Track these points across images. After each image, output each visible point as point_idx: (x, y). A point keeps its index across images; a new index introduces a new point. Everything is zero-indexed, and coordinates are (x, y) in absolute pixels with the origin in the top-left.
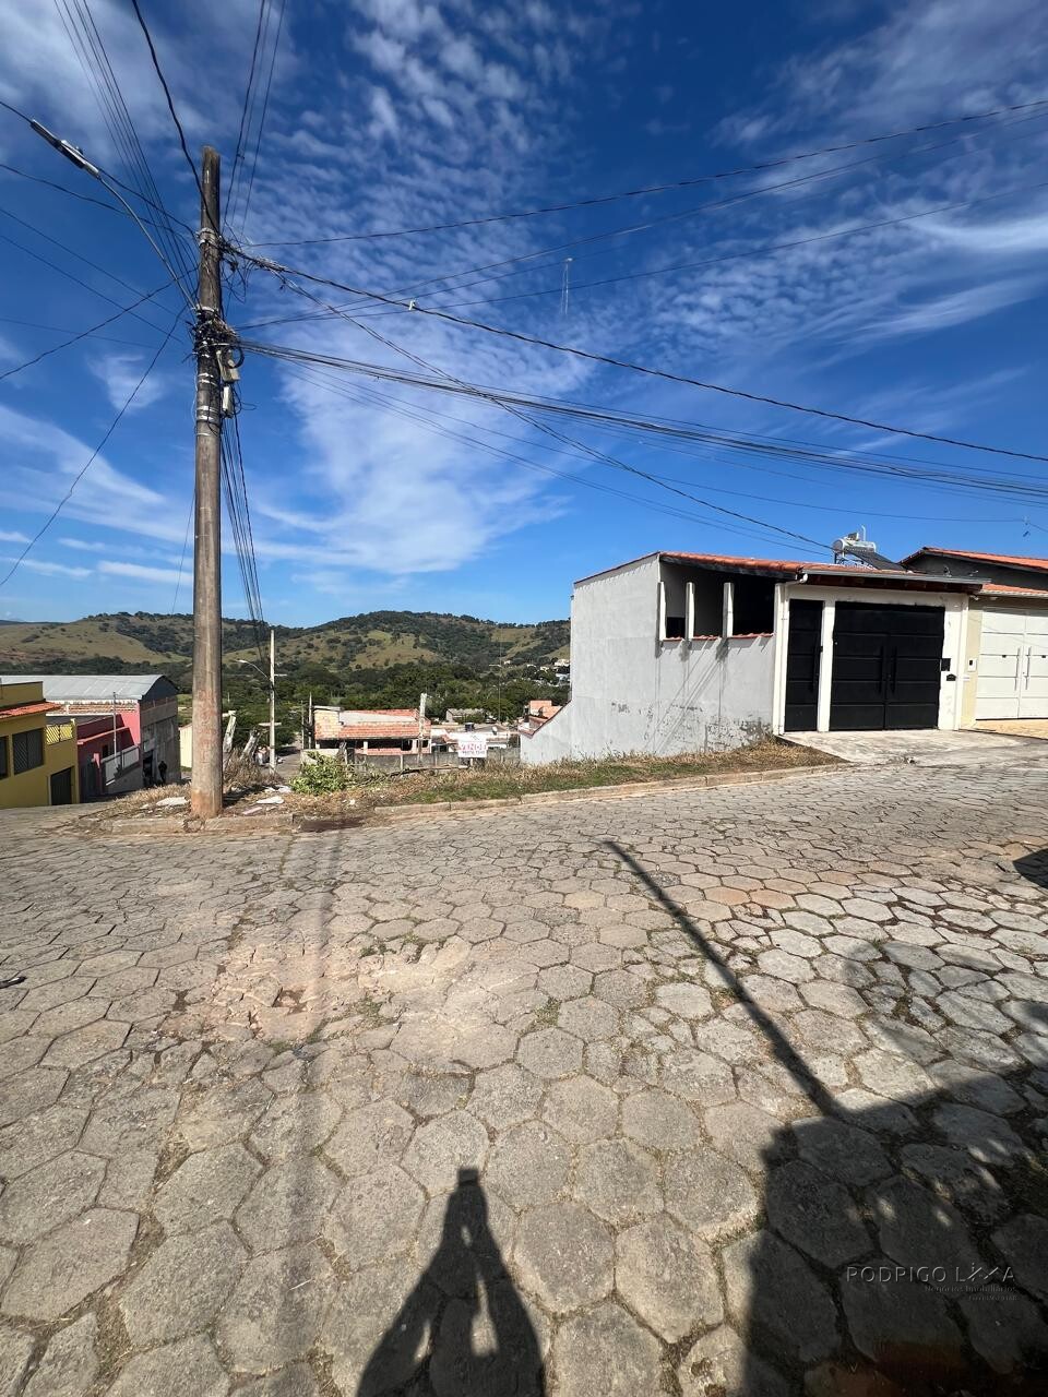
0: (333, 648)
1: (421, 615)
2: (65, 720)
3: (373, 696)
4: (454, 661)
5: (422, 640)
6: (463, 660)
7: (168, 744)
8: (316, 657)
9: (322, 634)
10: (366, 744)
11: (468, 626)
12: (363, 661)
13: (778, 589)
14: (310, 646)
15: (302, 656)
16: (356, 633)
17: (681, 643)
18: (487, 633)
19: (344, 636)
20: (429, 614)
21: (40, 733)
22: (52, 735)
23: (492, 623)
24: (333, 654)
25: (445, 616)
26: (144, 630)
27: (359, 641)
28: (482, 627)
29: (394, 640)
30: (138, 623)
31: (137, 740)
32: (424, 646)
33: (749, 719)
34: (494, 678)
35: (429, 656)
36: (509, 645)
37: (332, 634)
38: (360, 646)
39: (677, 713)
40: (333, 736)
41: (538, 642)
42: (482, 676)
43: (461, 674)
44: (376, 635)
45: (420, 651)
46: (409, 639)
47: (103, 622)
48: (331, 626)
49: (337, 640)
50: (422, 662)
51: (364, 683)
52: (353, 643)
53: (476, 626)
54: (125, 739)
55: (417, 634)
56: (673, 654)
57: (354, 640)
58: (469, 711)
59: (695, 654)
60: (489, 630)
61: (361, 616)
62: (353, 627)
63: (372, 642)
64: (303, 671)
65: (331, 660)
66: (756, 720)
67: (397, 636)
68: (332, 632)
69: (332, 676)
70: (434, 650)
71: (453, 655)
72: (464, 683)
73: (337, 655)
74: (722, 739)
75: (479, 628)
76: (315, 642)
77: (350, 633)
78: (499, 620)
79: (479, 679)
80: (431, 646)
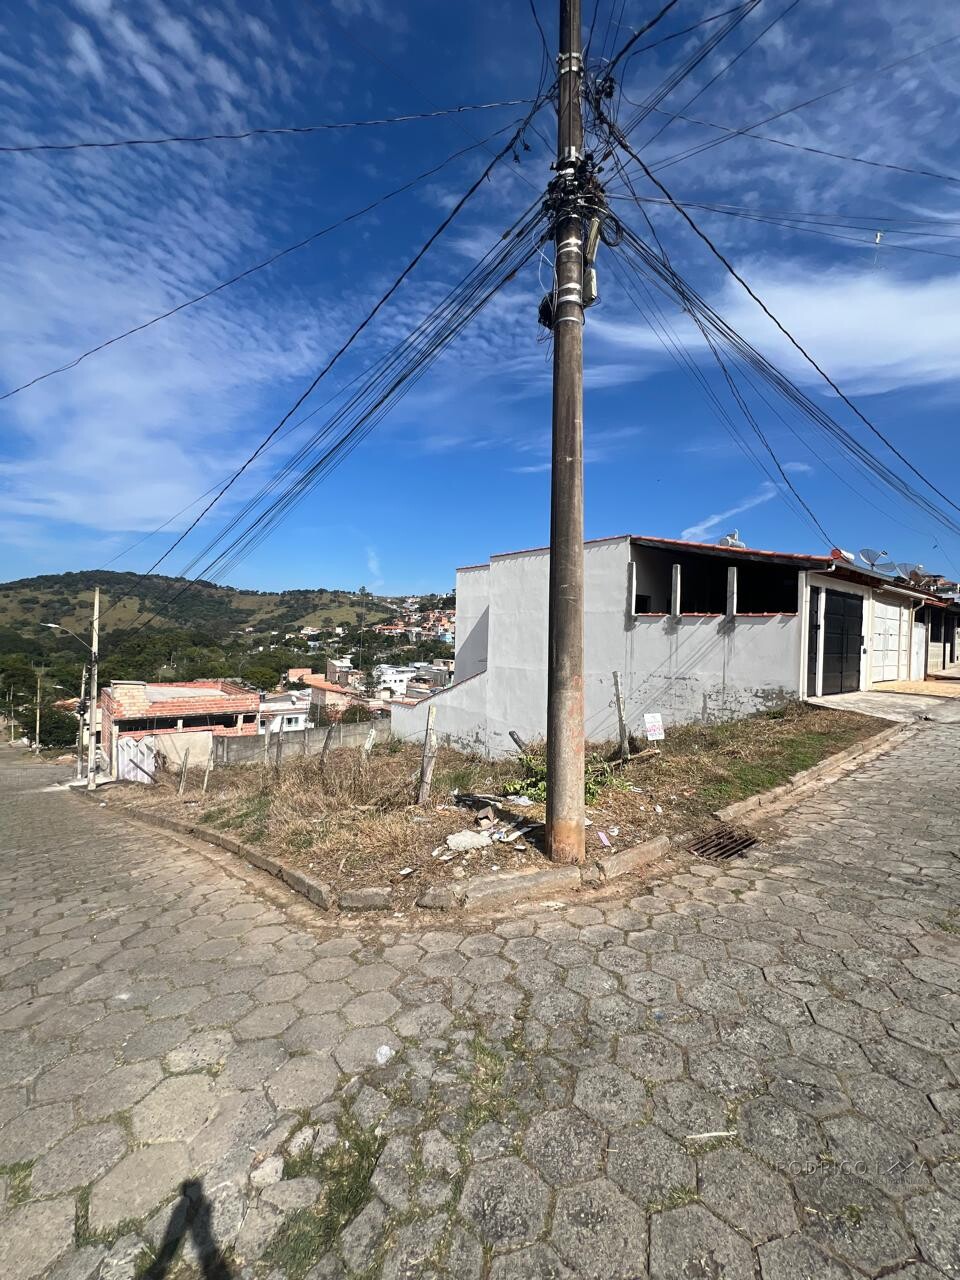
0: (29, 610)
1: (147, 577)
4: (189, 627)
5: (147, 603)
6: (198, 626)
9: (11, 593)
10: (180, 722)
11: (206, 592)
13: (802, 576)
16: (62, 593)
17: (665, 619)
18: (227, 600)
19: (44, 596)
20: (157, 576)
23: (232, 589)
24: (28, 616)
25: (177, 580)
27: (66, 602)
28: (220, 593)
29: (112, 603)
32: (150, 610)
33: (766, 688)
34: (239, 645)
35: (158, 621)
36: (251, 613)
37: (27, 593)
38: (67, 609)
39: (661, 683)
40: (140, 716)
41: (282, 610)
42: (223, 643)
43: (201, 640)
45: (146, 616)
46: (133, 604)
48: (24, 584)
49: (35, 601)
50: (151, 628)
52: (57, 605)
53: (213, 591)
55: (142, 597)
56: (652, 629)
57: (58, 601)
59: (685, 630)
60: (228, 596)
61: (69, 574)
62: (56, 587)
65: (25, 623)
66: (777, 688)
68: (27, 591)
69: (28, 643)
71: (186, 621)
72: (205, 651)
74: (728, 705)
75: (217, 595)
77: (53, 593)
78: (240, 586)
79: (221, 647)
80: (161, 611)
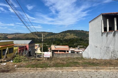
1: (75, 30)
2: (17, 46)
3: (66, 43)
4: (80, 38)
5: (75, 34)
6: (81, 37)
7: (33, 50)
8: (59, 37)
11: (82, 32)
12: (66, 38)
14: (58, 36)
15: (57, 37)
16: (65, 34)
19: (63, 34)
20: (76, 30)
21: (13, 48)
22: (15, 48)
25: (79, 30)
26: (38, 34)
28: (85, 32)
29: (70, 34)
30: (37, 33)
31: (28, 49)
32: (75, 35)
35: (76, 37)
37: (61, 34)
38: (65, 36)
42: (85, 40)
43: (81, 40)
44: (68, 34)
45: (74, 36)
47: (32, 33)
48: (61, 33)
50: (75, 38)
51: (66, 41)
54: (26, 49)
55: (74, 33)
58: (81, 46)
61: (66, 31)
63: (67, 35)
64: (57, 39)
65: (61, 38)
67: (71, 34)
69: (61, 40)
70: (77, 36)
72: (81, 41)
73: (62, 37)
75: (84, 32)
76: (59, 35)
79: (84, 41)
80: (76, 35)
